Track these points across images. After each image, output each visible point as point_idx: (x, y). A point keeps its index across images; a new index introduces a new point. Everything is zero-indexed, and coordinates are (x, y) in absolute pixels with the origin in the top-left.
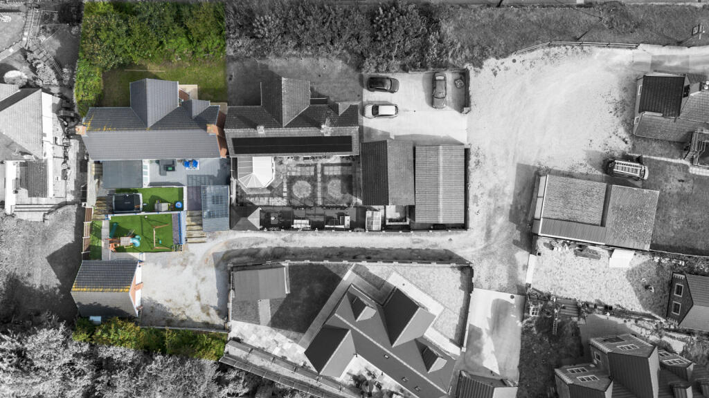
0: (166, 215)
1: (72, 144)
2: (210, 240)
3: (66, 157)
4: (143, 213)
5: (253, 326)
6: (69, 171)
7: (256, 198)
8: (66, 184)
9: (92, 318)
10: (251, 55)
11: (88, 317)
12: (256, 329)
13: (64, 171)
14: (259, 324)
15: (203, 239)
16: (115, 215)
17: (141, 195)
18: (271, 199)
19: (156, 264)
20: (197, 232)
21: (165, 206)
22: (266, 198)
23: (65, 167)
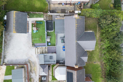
0: (45, 41)
1: (71, 6)
2: (36, 56)
3: (66, 4)
4: (46, 33)
5: (4, 73)
6: (61, 5)
7: (52, 71)
8: (57, 4)
9: (6, 16)
10: (103, 69)
11: (6, 15)
12: (3, 74)
13: (61, 4)
14: (5, 75)
15: (37, 53)
16: (45, 23)
17: (53, 31)
18: (51, 76)
19: (27, 37)
20: (39, 51)
21: (49, 40)
22: (51, 74)
23: (63, 4)
